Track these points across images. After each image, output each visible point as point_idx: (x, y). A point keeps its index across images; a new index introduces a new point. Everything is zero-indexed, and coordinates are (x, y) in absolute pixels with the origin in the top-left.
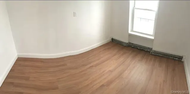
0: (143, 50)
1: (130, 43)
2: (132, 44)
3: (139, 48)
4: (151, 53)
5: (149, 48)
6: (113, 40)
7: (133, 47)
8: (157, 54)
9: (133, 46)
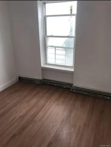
0: (61, 87)
1: (44, 79)
2: (47, 81)
3: (56, 85)
4: (72, 90)
5: (69, 84)
6: (20, 79)
7: (49, 85)
8: (79, 91)
9: (48, 83)
